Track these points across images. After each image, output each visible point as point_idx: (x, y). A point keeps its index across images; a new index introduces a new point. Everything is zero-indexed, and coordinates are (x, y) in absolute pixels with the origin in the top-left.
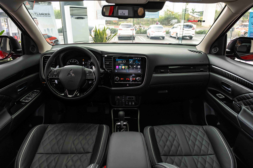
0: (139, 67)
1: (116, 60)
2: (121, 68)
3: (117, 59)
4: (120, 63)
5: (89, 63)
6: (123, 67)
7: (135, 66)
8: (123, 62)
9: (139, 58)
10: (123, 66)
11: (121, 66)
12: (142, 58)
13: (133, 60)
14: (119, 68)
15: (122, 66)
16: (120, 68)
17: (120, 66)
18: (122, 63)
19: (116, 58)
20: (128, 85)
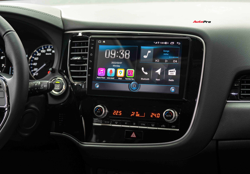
0: (173, 72)
1: (101, 47)
2: (113, 75)
3: (102, 44)
4: (110, 60)
5: (36, 56)
6: (121, 73)
7: (159, 71)
8: (119, 54)
9: (175, 40)
10: (119, 70)
11: (113, 70)
12: (185, 42)
13: (152, 48)
14: (106, 76)
15: (116, 69)
16: (109, 74)
17: (109, 70)
18: (117, 59)
19: (99, 41)
20: (133, 135)
